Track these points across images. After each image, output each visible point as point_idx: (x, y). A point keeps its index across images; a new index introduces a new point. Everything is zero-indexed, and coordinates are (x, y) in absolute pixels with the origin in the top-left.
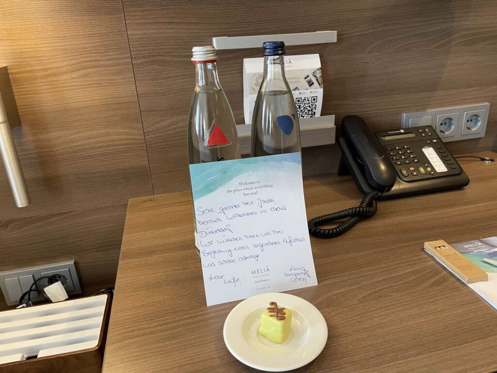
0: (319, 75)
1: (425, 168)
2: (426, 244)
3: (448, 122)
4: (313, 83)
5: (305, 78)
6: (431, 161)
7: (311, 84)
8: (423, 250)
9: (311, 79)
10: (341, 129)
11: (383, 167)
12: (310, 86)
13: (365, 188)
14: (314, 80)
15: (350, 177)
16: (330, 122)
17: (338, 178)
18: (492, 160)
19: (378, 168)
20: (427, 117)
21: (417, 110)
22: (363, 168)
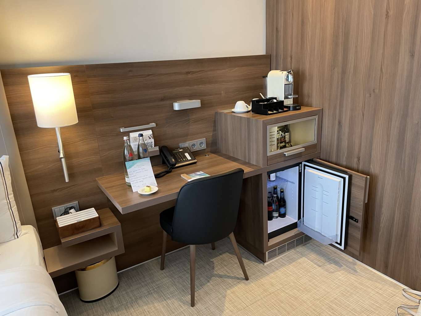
0: (152, 136)
1: (185, 159)
2: (181, 175)
3: (194, 145)
5: (148, 137)
6: (187, 157)
7: (150, 138)
8: (181, 177)
10: (161, 150)
11: (173, 160)
13: (169, 165)
14: (151, 137)
15: (165, 165)
16: (157, 148)
17: (162, 165)
18: (208, 155)
19: (172, 160)
20: (187, 144)
21: (184, 142)
22: (168, 160)
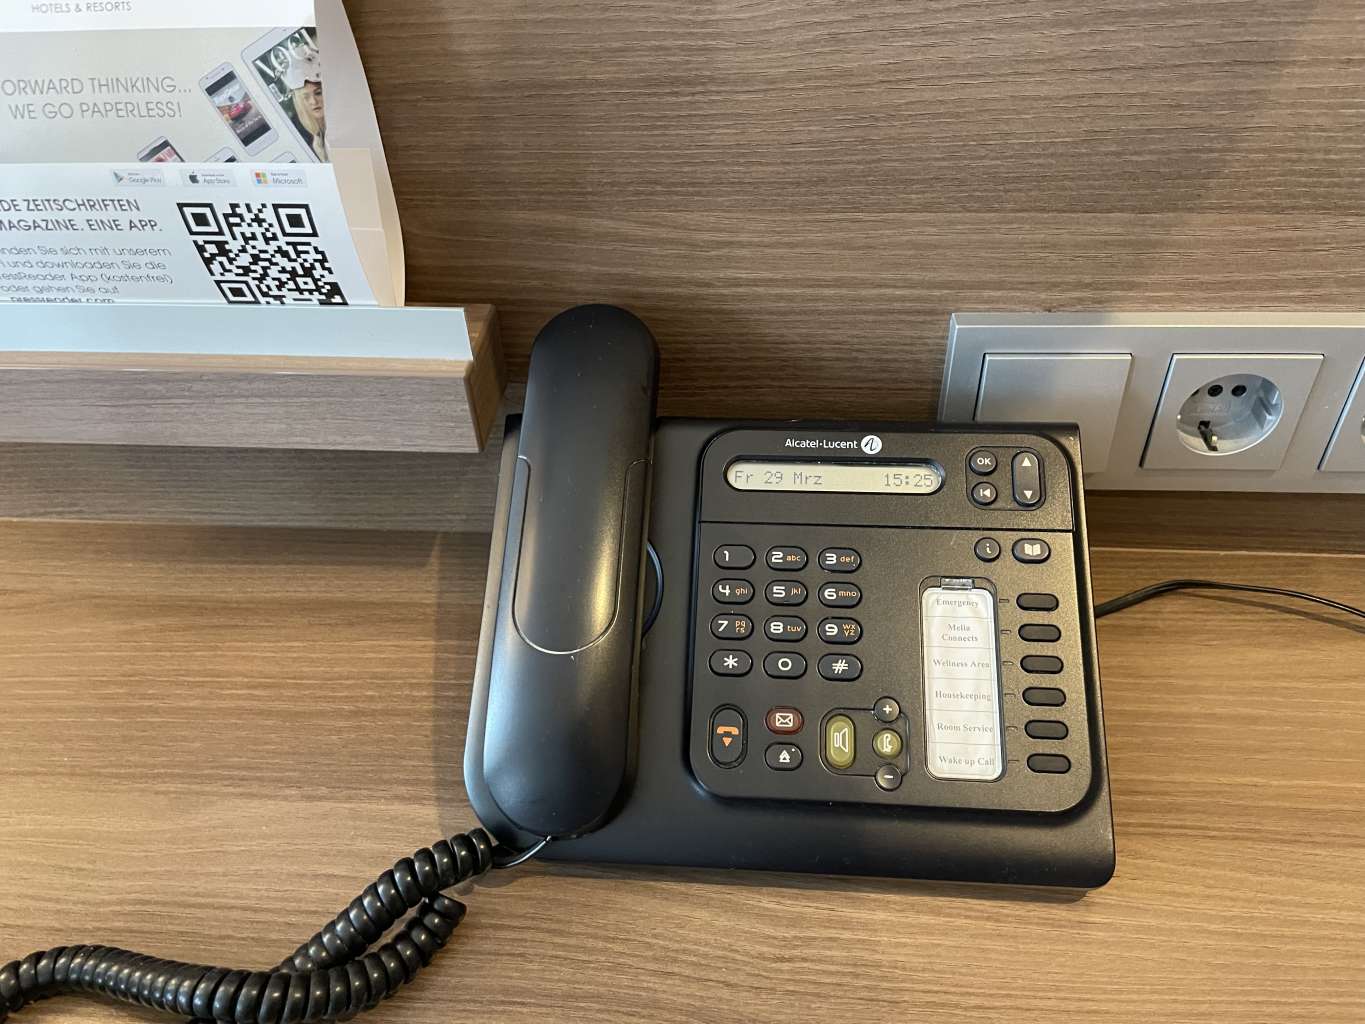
4: (263, 128)
5: (212, 90)
7: (249, 127)
9: (246, 97)
12: (247, 140)
14: (267, 104)
